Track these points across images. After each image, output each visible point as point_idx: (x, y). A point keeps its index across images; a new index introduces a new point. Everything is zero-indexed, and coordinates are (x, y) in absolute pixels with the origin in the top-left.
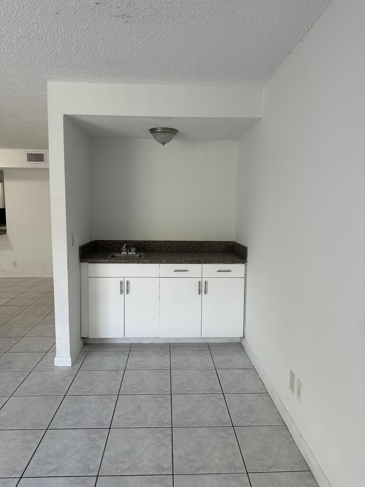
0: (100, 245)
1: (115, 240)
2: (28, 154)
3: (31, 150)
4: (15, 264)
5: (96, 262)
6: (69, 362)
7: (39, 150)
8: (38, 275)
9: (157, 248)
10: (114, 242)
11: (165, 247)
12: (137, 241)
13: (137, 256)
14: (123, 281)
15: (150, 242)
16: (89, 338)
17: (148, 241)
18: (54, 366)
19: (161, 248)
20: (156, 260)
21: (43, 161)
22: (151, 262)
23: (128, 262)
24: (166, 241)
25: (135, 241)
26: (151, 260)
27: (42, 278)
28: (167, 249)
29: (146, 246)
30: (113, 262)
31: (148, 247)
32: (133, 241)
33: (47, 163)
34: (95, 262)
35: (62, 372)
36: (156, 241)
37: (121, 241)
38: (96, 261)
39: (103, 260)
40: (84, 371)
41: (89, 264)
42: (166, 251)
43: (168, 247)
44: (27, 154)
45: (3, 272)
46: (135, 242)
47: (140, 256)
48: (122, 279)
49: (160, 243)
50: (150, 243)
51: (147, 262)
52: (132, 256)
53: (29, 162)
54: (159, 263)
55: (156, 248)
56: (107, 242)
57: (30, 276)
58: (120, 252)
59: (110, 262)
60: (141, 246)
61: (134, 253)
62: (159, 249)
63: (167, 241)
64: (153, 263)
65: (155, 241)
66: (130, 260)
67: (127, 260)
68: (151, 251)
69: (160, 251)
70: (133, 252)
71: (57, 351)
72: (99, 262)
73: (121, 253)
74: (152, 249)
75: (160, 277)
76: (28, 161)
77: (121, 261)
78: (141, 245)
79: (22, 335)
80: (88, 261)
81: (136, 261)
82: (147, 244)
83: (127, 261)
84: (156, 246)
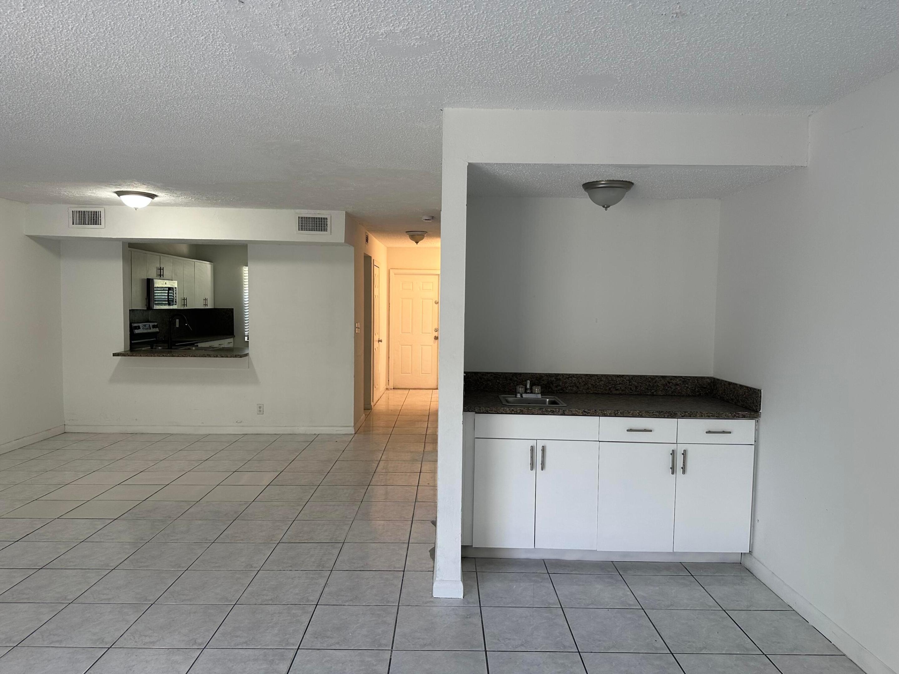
1: (496, 373)
2: (299, 217)
3: (306, 211)
4: (260, 409)
5: (490, 412)
6: (460, 590)
7: (318, 211)
8: (301, 430)
9: (570, 386)
10: (496, 376)
11: (585, 385)
12: (536, 374)
13: (546, 400)
14: (534, 446)
15: (558, 376)
16: (473, 547)
17: (554, 374)
18: (432, 596)
19: (578, 387)
20: (595, 411)
21: (325, 230)
22: (585, 413)
23: (546, 413)
24: (587, 375)
25: (533, 375)
26: (586, 410)
28: (588, 388)
30: (519, 411)
32: (529, 373)
33: (332, 234)
34: (488, 411)
35: (454, 609)
36: (570, 374)
37: (508, 373)
38: (489, 409)
39: (503, 408)
40: (492, 608)
41: (477, 414)
42: (587, 393)
43: (590, 385)
45: (238, 423)
46: (532, 376)
47: (553, 403)
48: (533, 443)
49: (576, 378)
50: (558, 377)
51: (578, 414)
52: (536, 401)
53: (300, 231)
54: (599, 416)
55: (569, 388)
56: (483, 375)
57: (288, 430)
58: (514, 393)
59: (513, 412)
60: (543, 382)
61: (539, 396)
62: (575, 389)
63: (589, 375)
64: (589, 414)
65: (567, 374)
66: (549, 410)
67: (544, 410)
68: (560, 392)
69: (577, 393)
70: (538, 395)
71: (439, 570)
72: (495, 411)
73: (514, 396)
74: (562, 389)
75: (600, 441)
76: (299, 230)
77: (533, 411)
78: (543, 380)
79: (339, 539)
80: (476, 410)
81: (559, 412)
82: (553, 379)
83: (542, 411)
84: (570, 384)
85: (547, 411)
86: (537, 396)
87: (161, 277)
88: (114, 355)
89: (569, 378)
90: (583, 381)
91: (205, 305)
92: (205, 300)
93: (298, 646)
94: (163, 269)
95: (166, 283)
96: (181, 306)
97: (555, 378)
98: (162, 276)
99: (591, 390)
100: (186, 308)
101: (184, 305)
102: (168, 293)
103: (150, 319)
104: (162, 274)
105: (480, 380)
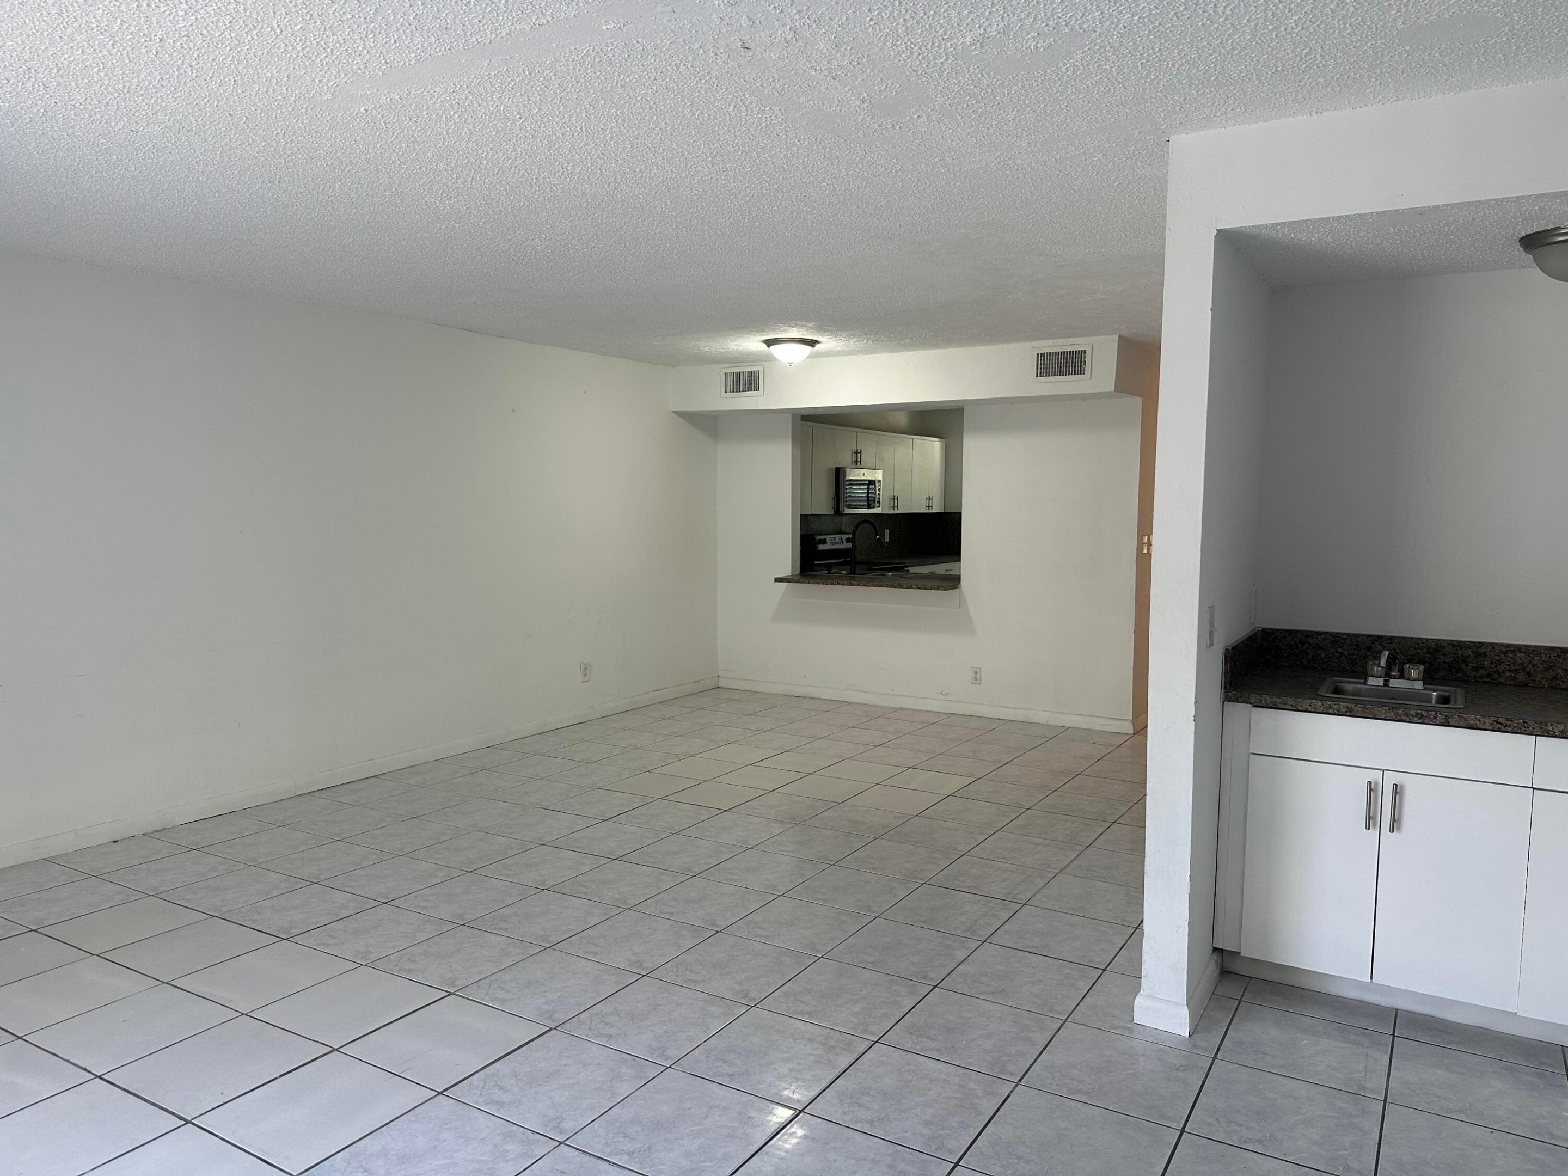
0: (1280, 644)
1: (1337, 633)
2: (1038, 354)
3: (1050, 342)
4: (977, 677)
5: (1280, 706)
6: (1183, 1022)
7: (1072, 339)
8: (1041, 716)
9: (1510, 671)
10: (1337, 639)
11: (1547, 670)
12: (1427, 640)
13: (1432, 694)
14: (1376, 783)
15: (1481, 647)
16: (1242, 955)
17: (1472, 642)
18: (1133, 1021)
19: (1529, 674)
20: (1524, 722)
21: (1082, 372)
22: (1499, 726)
23: (1405, 718)
24: (1553, 649)
25: (1419, 641)
26: (1501, 720)
27: (1050, 726)
28: (1555, 678)
29: (1464, 661)
30: (1343, 710)
31: (1470, 664)
32: (1412, 638)
33: (1093, 377)
34: (1276, 704)
35: (1161, 1050)
36: (1510, 645)
37: (1363, 635)
38: (1279, 700)
39: (1308, 701)
40: (1236, 1066)
41: (1255, 708)
42: (1551, 687)
43: (1560, 671)
44: (1036, 356)
45: (943, 695)
46: (1418, 644)
47: (1444, 700)
48: (1376, 776)
49: (1525, 653)
50: (1482, 650)
51: (1480, 726)
52: (1409, 696)
53: (1039, 378)
54: (1536, 735)
55: (1507, 674)
56: (1307, 636)
57: (1019, 715)
58: (1364, 675)
59: (1331, 711)
60: (1443, 658)
61: (1419, 685)
62: (1521, 677)
63: (1559, 648)
64: (1509, 729)
65: (1502, 645)
66: (1412, 712)
67: (1400, 712)
68: (1485, 682)
69: (1526, 685)
70: (1415, 682)
71: (1146, 976)
72: (1291, 705)
73: (1364, 681)
74: (1489, 676)
75: (1534, 789)
76: (1037, 376)
77: (1376, 710)
78: (1444, 654)
79: (1020, 896)
80: (1253, 700)
81: (1435, 718)
82: (1469, 652)
83: (1397, 714)
84: (1509, 665)
85: (1407, 715)
86: (1413, 685)
87: (857, 464)
88: (777, 580)
89: (1507, 652)
90: (1544, 662)
91: (929, 507)
92: (929, 499)
93: (878, 1038)
94: (861, 453)
95: (864, 474)
96: (889, 509)
97: (1473, 652)
98: (859, 463)
99: (1564, 682)
100: (896, 512)
101: (894, 507)
102: (868, 489)
103: (843, 528)
104: (859, 460)
105: (1300, 646)
